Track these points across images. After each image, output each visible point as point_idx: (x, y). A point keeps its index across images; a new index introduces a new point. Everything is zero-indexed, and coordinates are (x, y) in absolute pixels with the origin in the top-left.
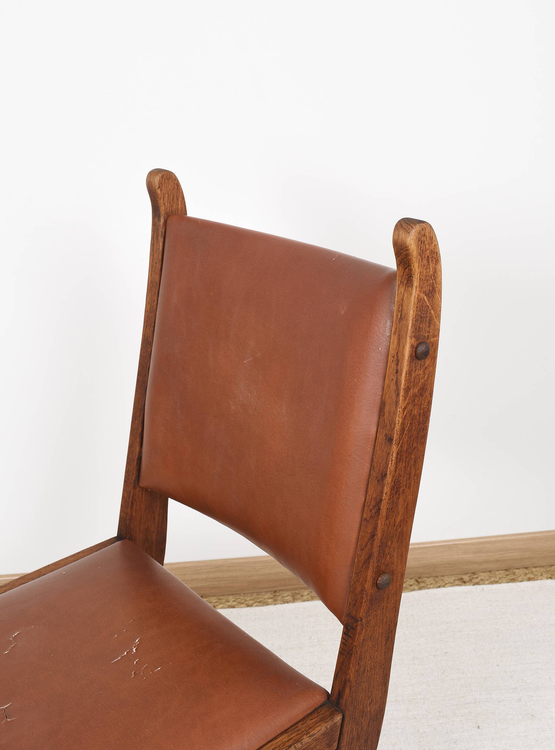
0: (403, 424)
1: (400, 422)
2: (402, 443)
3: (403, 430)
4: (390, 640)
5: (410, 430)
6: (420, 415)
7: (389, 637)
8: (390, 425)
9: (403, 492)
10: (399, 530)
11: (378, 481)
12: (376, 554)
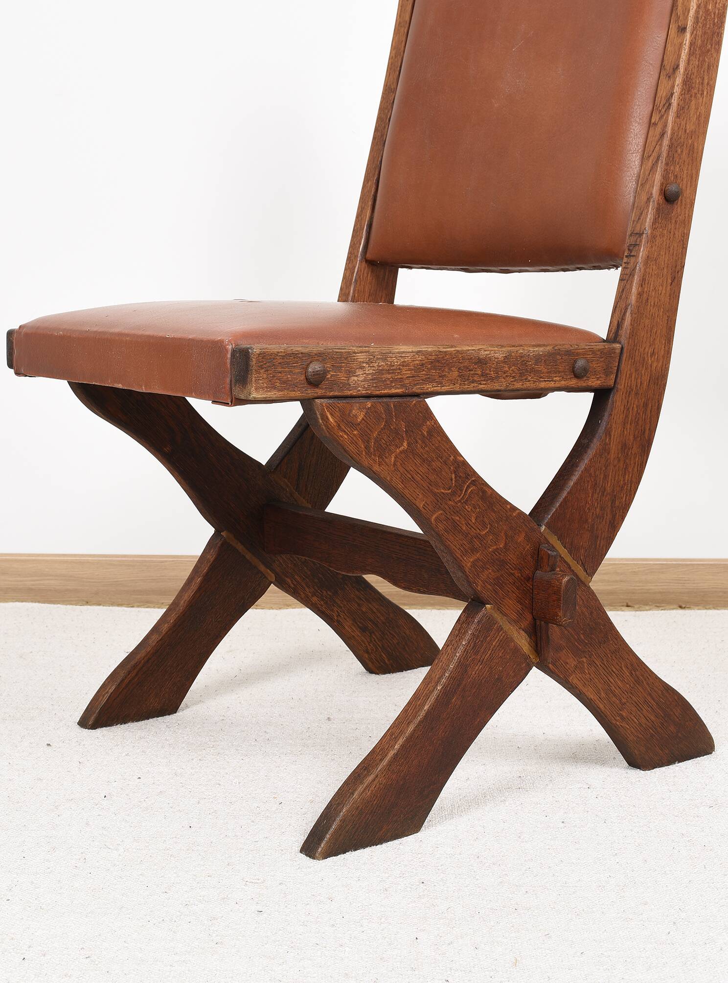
0: (697, 12)
1: (695, 7)
2: (696, 34)
3: (697, 19)
4: (676, 281)
5: (704, 25)
6: (714, 14)
7: (675, 278)
8: (684, 14)
9: (695, 97)
10: (690, 141)
11: (669, 77)
12: (664, 154)
